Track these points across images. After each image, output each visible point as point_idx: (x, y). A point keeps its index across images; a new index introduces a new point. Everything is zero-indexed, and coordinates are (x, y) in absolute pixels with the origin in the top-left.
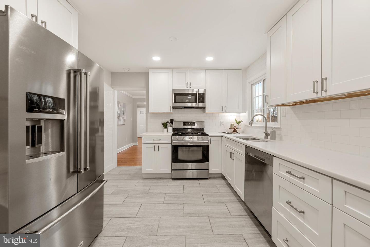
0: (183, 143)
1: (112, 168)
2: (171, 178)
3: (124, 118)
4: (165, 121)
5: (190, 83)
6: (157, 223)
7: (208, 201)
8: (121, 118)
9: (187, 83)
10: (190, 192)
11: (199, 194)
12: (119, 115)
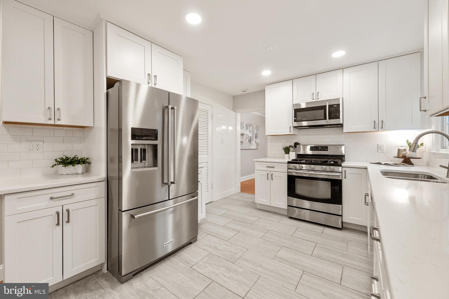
0: (301, 173)
1: (235, 193)
2: (286, 216)
3: (257, 142)
4: (287, 145)
5: (317, 93)
6: (242, 253)
7: (318, 256)
8: (253, 142)
9: (313, 93)
10: (300, 237)
11: (311, 243)
12: (251, 139)
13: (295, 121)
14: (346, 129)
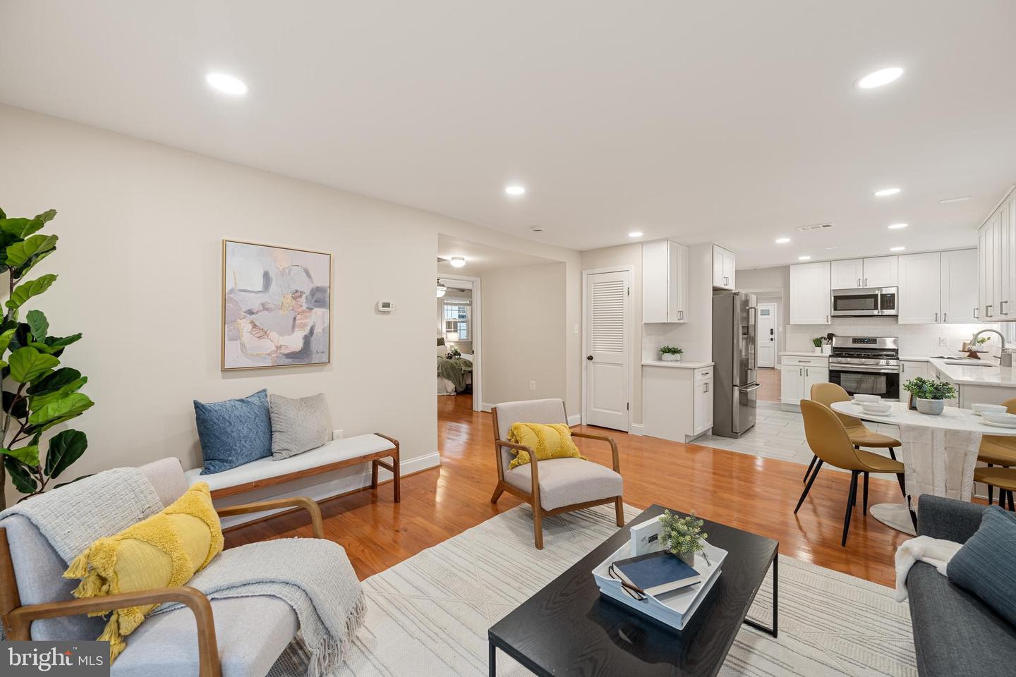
4: (819, 337)
5: (865, 279)
9: (860, 280)
13: (835, 309)
14: (901, 321)
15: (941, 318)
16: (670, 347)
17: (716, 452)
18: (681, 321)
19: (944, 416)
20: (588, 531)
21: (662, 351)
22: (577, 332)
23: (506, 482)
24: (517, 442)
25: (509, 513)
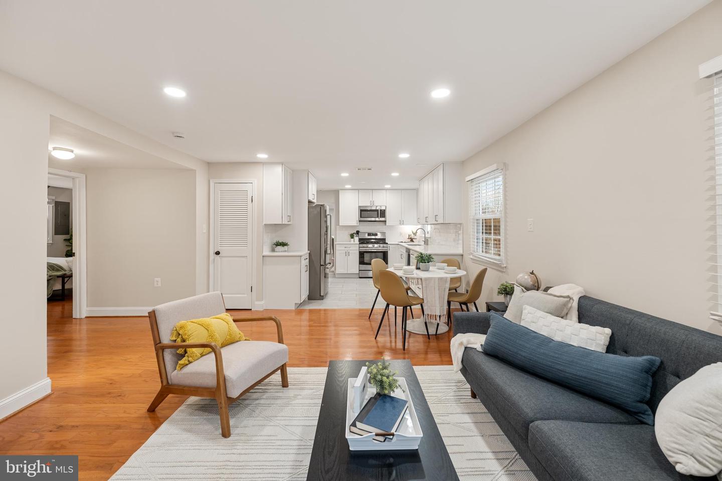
2: (359, 277)
4: (352, 233)
9: (371, 201)
13: (361, 217)
14: (387, 224)
15: (402, 223)
16: (280, 241)
17: (311, 311)
18: (289, 223)
19: (431, 271)
20: (262, 402)
21: (275, 244)
22: (205, 231)
23: (172, 385)
24: (184, 341)
25: (176, 415)
